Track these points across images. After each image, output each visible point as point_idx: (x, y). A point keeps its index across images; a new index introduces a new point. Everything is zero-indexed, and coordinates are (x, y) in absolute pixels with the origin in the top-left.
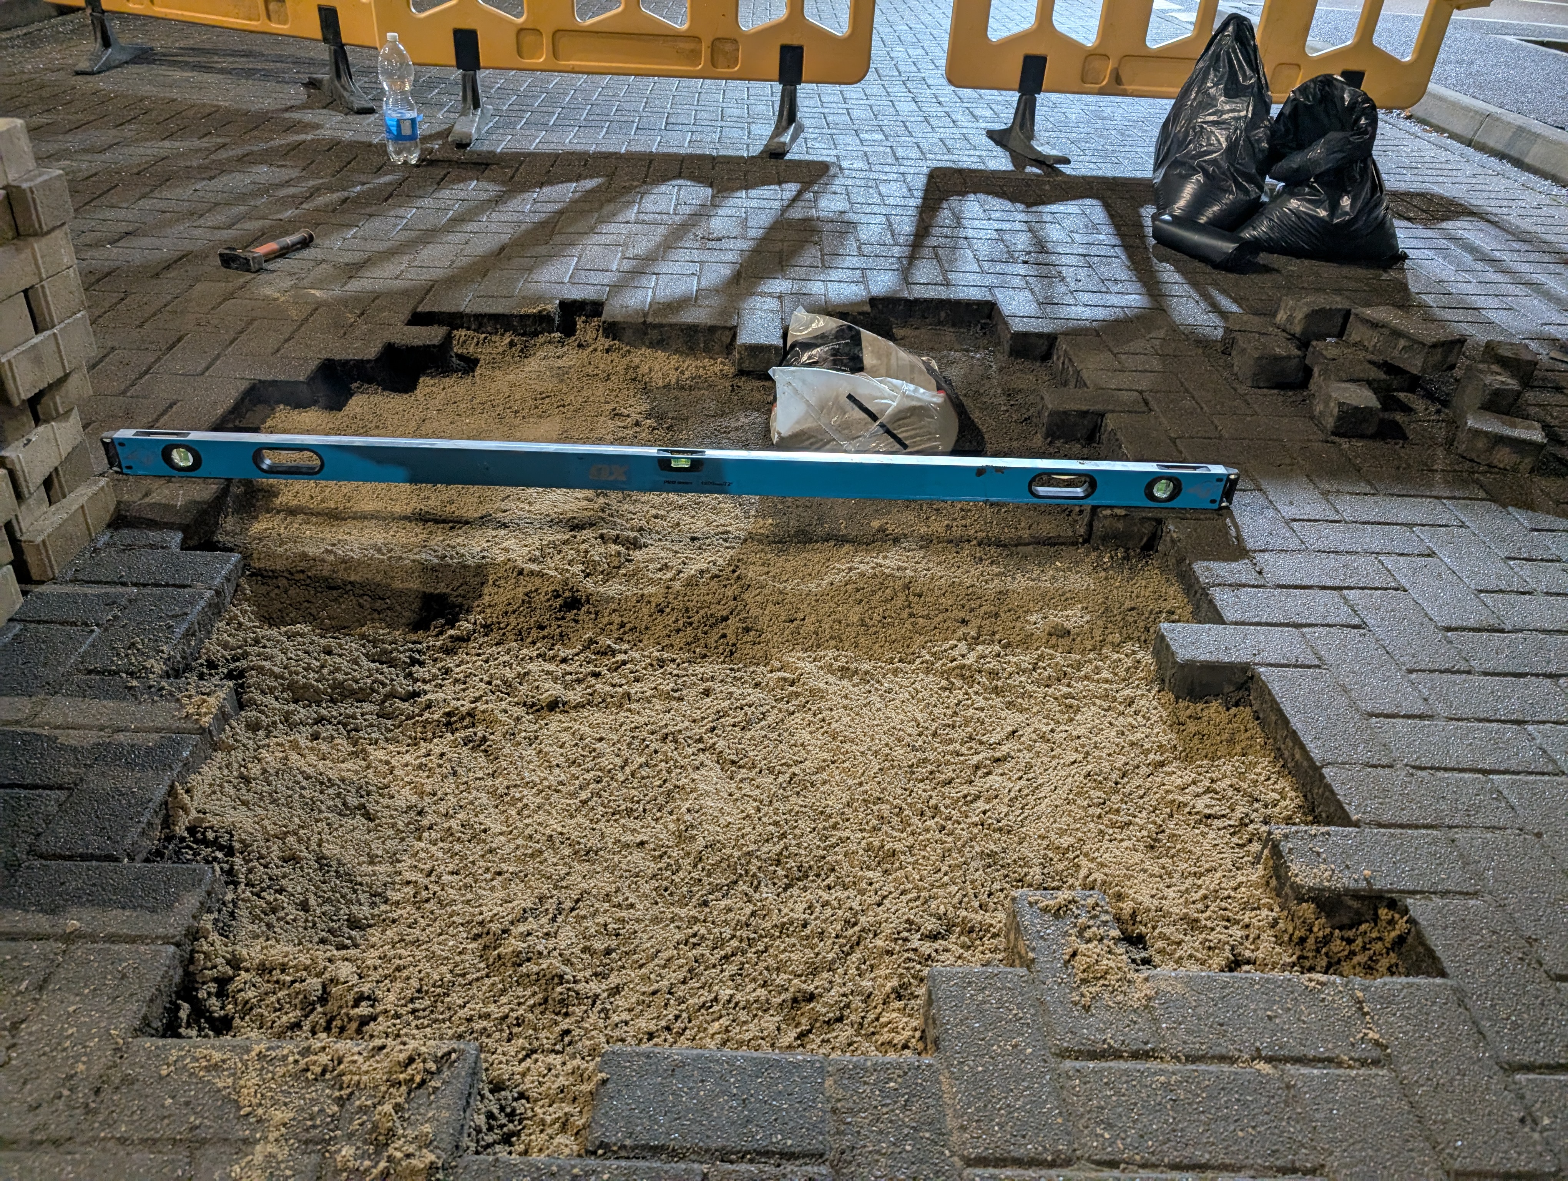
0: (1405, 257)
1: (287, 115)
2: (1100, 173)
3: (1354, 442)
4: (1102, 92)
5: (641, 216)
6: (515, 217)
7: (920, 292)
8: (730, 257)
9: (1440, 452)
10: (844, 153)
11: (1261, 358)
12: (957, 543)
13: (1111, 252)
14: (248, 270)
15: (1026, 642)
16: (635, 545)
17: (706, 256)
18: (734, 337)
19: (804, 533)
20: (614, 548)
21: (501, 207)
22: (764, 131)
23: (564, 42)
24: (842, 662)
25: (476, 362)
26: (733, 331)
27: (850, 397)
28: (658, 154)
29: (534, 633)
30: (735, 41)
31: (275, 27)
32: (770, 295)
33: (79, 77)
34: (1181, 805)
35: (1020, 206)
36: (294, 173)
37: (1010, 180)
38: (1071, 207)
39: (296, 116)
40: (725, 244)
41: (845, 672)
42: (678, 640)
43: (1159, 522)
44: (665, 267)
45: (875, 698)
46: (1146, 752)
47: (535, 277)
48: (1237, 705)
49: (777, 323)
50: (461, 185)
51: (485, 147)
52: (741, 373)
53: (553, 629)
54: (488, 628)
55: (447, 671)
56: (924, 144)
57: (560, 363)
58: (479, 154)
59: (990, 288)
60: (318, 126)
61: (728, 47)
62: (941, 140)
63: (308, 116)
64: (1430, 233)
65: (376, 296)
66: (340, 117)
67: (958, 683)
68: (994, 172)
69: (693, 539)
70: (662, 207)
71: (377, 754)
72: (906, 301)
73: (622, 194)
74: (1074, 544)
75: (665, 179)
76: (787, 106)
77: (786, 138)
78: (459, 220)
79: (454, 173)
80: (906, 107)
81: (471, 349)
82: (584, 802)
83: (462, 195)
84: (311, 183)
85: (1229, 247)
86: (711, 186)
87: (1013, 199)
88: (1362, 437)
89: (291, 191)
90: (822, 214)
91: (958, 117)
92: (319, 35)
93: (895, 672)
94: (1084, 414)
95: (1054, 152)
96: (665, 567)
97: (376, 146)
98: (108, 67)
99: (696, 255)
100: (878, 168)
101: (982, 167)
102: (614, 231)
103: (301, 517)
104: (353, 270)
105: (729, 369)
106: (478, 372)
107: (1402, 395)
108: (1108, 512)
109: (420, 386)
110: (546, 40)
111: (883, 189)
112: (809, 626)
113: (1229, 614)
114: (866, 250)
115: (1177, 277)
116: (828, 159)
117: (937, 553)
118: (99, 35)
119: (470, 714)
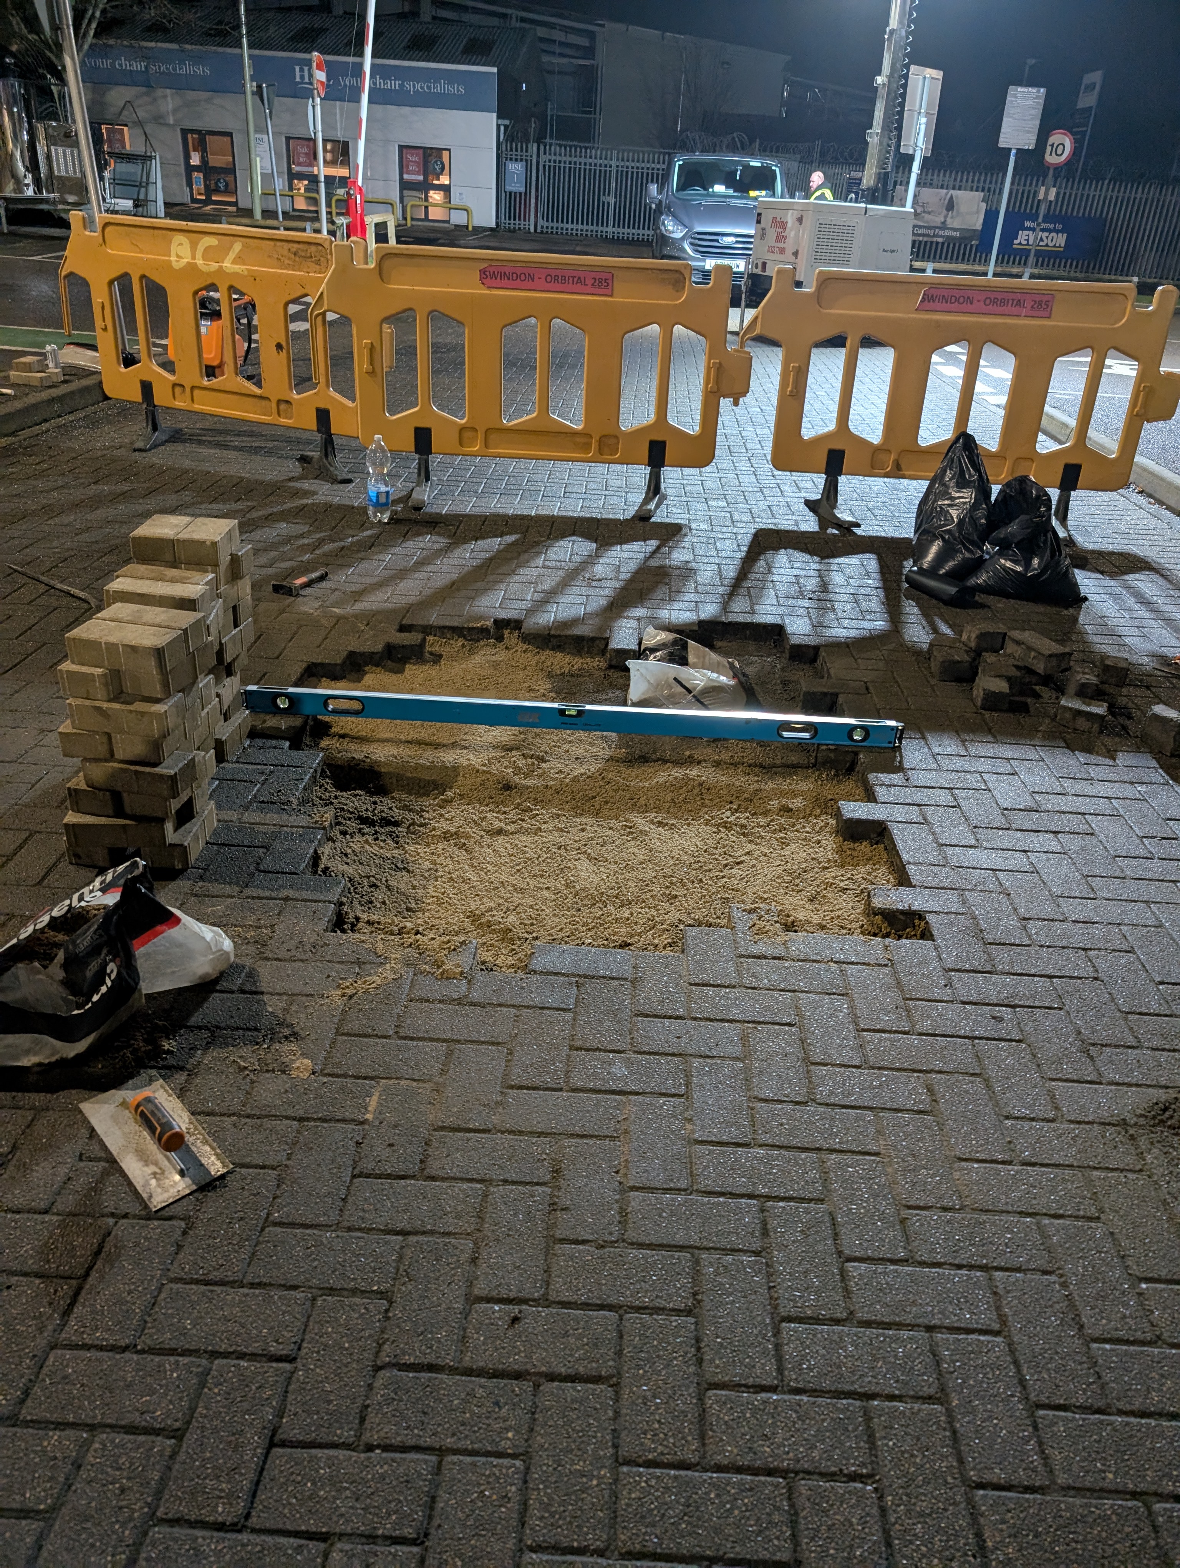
0: (1085, 599)
1: (291, 484)
2: (883, 534)
3: (993, 714)
4: (887, 475)
5: (547, 563)
6: (460, 561)
7: (732, 618)
8: (607, 592)
9: (1047, 721)
10: (694, 517)
11: (943, 662)
12: (735, 765)
13: (874, 592)
14: (291, 595)
15: (765, 813)
16: (542, 760)
17: (591, 592)
18: (607, 645)
19: (644, 757)
20: (529, 761)
21: (449, 555)
22: (637, 498)
23: (493, 437)
24: (659, 819)
25: (441, 656)
26: (607, 641)
27: (675, 679)
28: (558, 517)
29: (487, 800)
30: (616, 437)
31: (283, 421)
32: (632, 618)
33: (137, 453)
34: (832, 884)
35: (817, 559)
36: (306, 528)
37: (814, 539)
38: (853, 560)
39: (298, 485)
40: (604, 583)
41: (660, 824)
42: (567, 807)
43: (856, 754)
44: (563, 599)
45: (676, 835)
46: (820, 863)
47: (477, 603)
48: (877, 843)
49: (636, 636)
50: (420, 538)
51: (434, 509)
52: (611, 667)
53: (497, 798)
54: (462, 796)
55: (442, 815)
56: (755, 510)
57: (494, 658)
58: (431, 515)
59: (782, 616)
60: (314, 493)
61: (612, 441)
62: (769, 507)
63: (305, 485)
64: (1113, 583)
65: (375, 613)
66: (328, 486)
67: (722, 830)
68: (804, 533)
69: (577, 759)
70: (560, 557)
71: (410, 848)
72: (723, 623)
73: (533, 547)
74: (808, 768)
75: (563, 536)
76: (653, 484)
77: (652, 506)
78: (421, 563)
79: (415, 528)
80: (748, 480)
81: (436, 649)
82: (519, 871)
83: (422, 545)
84: (318, 536)
85: (953, 590)
86: (596, 542)
87: (812, 554)
88: (1001, 711)
89: (306, 541)
90: (673, 563)
91: (785, 488)
92: (315, 428)
93: (689, 825)
94: (825, 694)
95: (850, 519)
96: (561, 772)
97: (357, 508)
98: (155, 446)
99: (584, 591)
100: (718, 529)
101: (796, 529)
102: (528, 572)
103: (347, 739)
104: (358, 595)
105: (604, 665)
106: (443, 662)
107: (1037, 688)
108: (824, 747)
109: (407, 670)
110: (480, 436)
111: (719, 545)
112: (642, 801)
113: (881, 798)
114: (700, 589)
115: (916, 610)
116: (682, 522)
117: (723, 770)
118: (150, 423)
119: (456, 833)
